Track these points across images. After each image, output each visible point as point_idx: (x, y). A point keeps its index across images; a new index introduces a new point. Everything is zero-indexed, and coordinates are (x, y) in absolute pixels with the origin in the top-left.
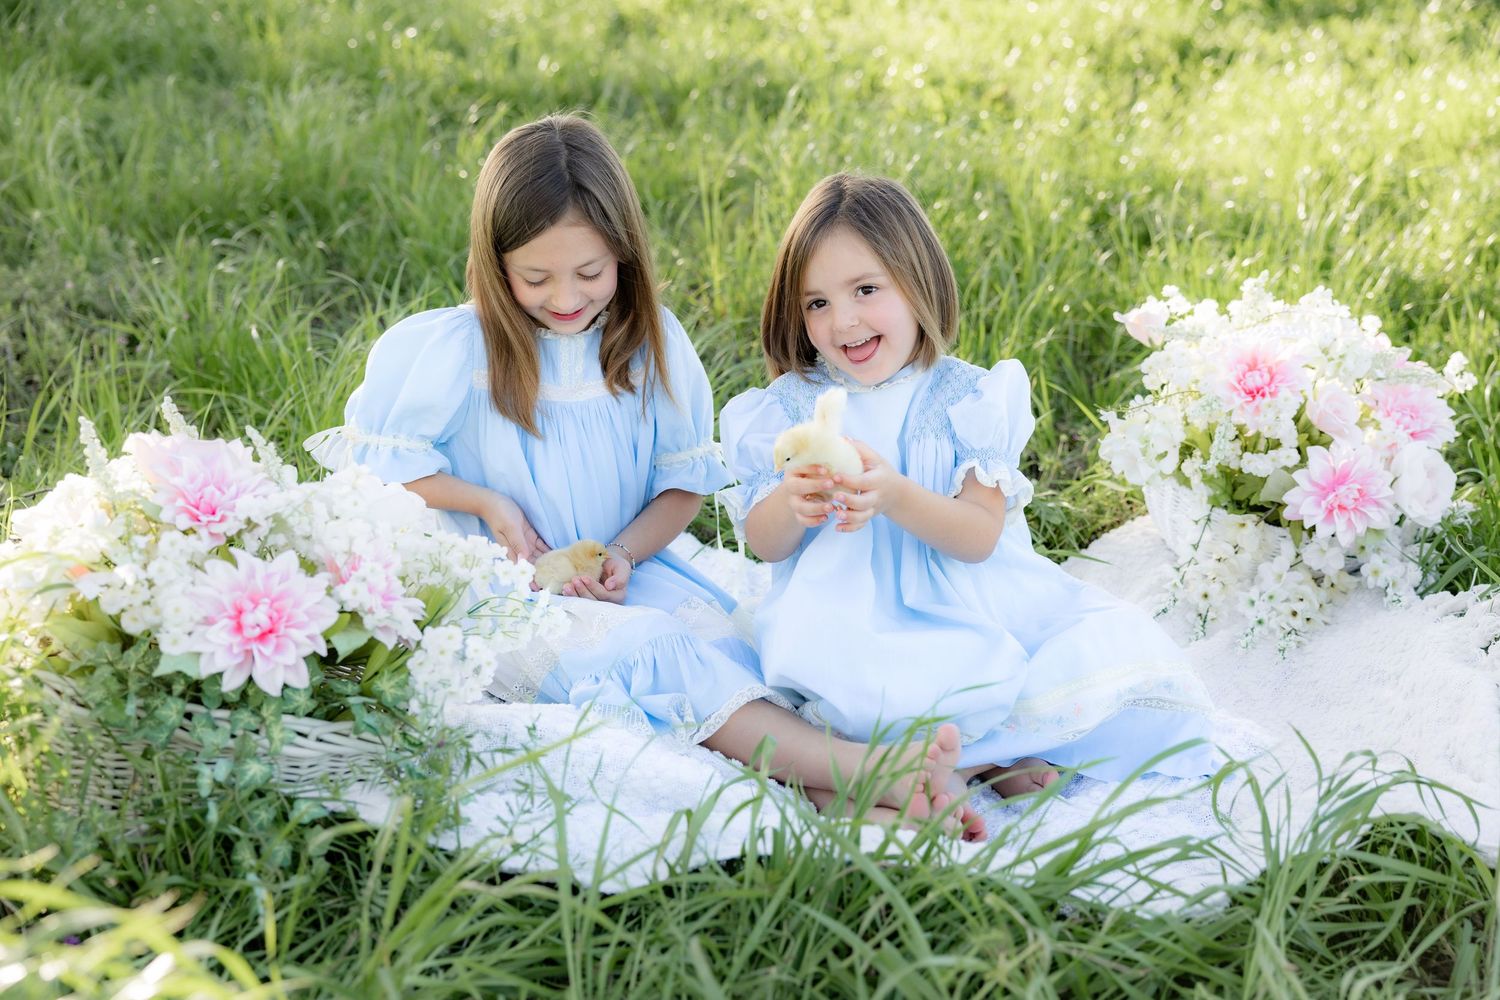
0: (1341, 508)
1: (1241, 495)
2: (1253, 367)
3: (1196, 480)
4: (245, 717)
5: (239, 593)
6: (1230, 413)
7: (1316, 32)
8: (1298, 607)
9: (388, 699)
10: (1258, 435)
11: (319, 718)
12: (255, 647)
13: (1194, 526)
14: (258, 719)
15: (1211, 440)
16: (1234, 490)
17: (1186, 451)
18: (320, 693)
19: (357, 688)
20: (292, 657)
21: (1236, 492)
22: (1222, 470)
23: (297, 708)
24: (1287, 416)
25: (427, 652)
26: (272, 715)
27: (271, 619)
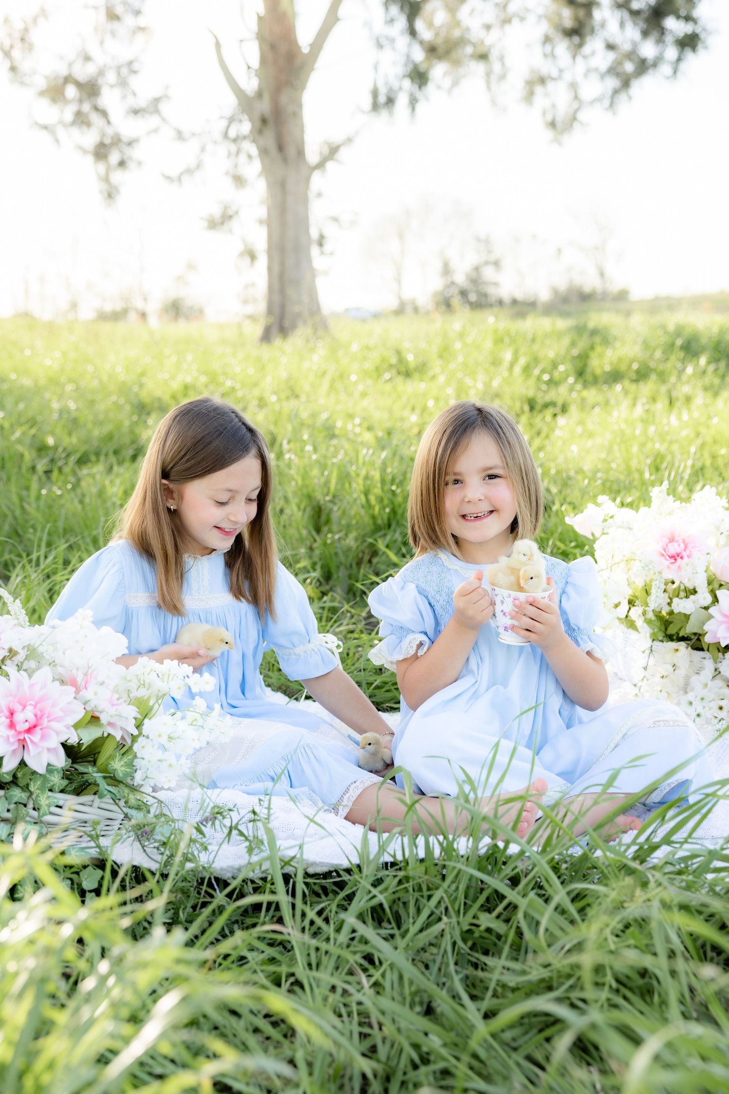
1: (672, 630)
2: (672, 540)
3: (640, 623)
4: (17, 794)
5: (11, 699)
6: (660, 573)
7: (618, 387)
8: (722, 703)
9: (120, 775)
10: (679, 587)
11: (69, 793)
12: (26, 736)
13: (643, 655)
14: (27, 794)
15: (647, 593)
16: (666, 629)
17: (631, 603)
18: (68, 775)
19: (95, 769)
20: (54, 742)
21: (668, 629)
22: (658, 614)
23: (53, 786)
24: (701, 569)
25: (148, 737)
26: (38, 789)
27: (36, 716)
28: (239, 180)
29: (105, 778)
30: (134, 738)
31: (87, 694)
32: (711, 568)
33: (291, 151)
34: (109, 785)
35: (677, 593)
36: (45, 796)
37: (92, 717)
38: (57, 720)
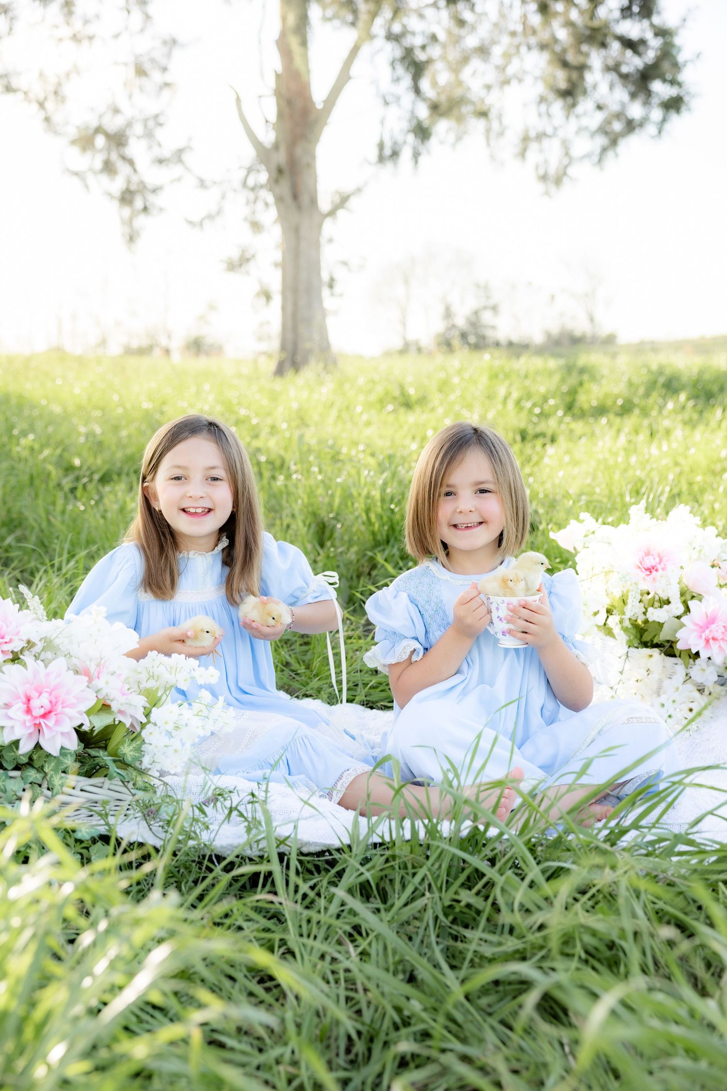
0: (714, 639)
1: (647, 637)
2: (648, 554)
3: (617, 630)
4: (32, 774)
5: (28, 686)
6: (636, 584)
7: (604, 420)
8: (692, 706)
9: (129, 759)
10: (654, 597)
11: (82, 775)
12: (42, 721)
13: (620, 660)
14: (42, 775)
15: (624, 602)
16: (641, 635)
17: (609, 612)
18: (81, 758)
19: (106, 753)
20: (68, 727)
21: (644, 637)
22: (634, 623)
23: (66, 768)
24: (674, 581)
25: (155, 724)
26: (52, 770)
27: (51, 702)
28: (256, 226)
29: (115, 761)
30: (143, 726)
31: (99, 683)
32: (684, 580)
33: (305, 199)
34: (118, 768)
35: (651, 603)
36: (58, 777)
37: (104, 705)
38: (71, 706)
